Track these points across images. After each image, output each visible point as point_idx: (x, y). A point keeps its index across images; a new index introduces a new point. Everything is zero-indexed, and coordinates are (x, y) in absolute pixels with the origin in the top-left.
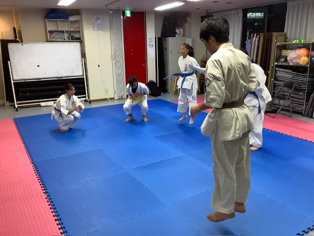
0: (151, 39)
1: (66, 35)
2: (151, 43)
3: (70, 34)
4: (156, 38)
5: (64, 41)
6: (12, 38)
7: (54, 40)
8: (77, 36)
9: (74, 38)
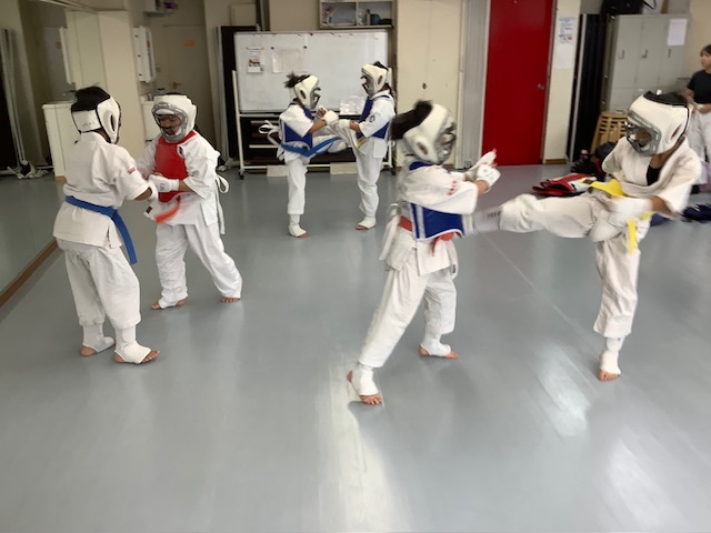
0: (567, 20)
1: (359, 13)
2: (567, 32)
3: (368, 11)
4: (581, 17)
5: (354, 27)
6: (252, 21)
7: (331, 25)
8: (384, 15)
9: (377, 20)
